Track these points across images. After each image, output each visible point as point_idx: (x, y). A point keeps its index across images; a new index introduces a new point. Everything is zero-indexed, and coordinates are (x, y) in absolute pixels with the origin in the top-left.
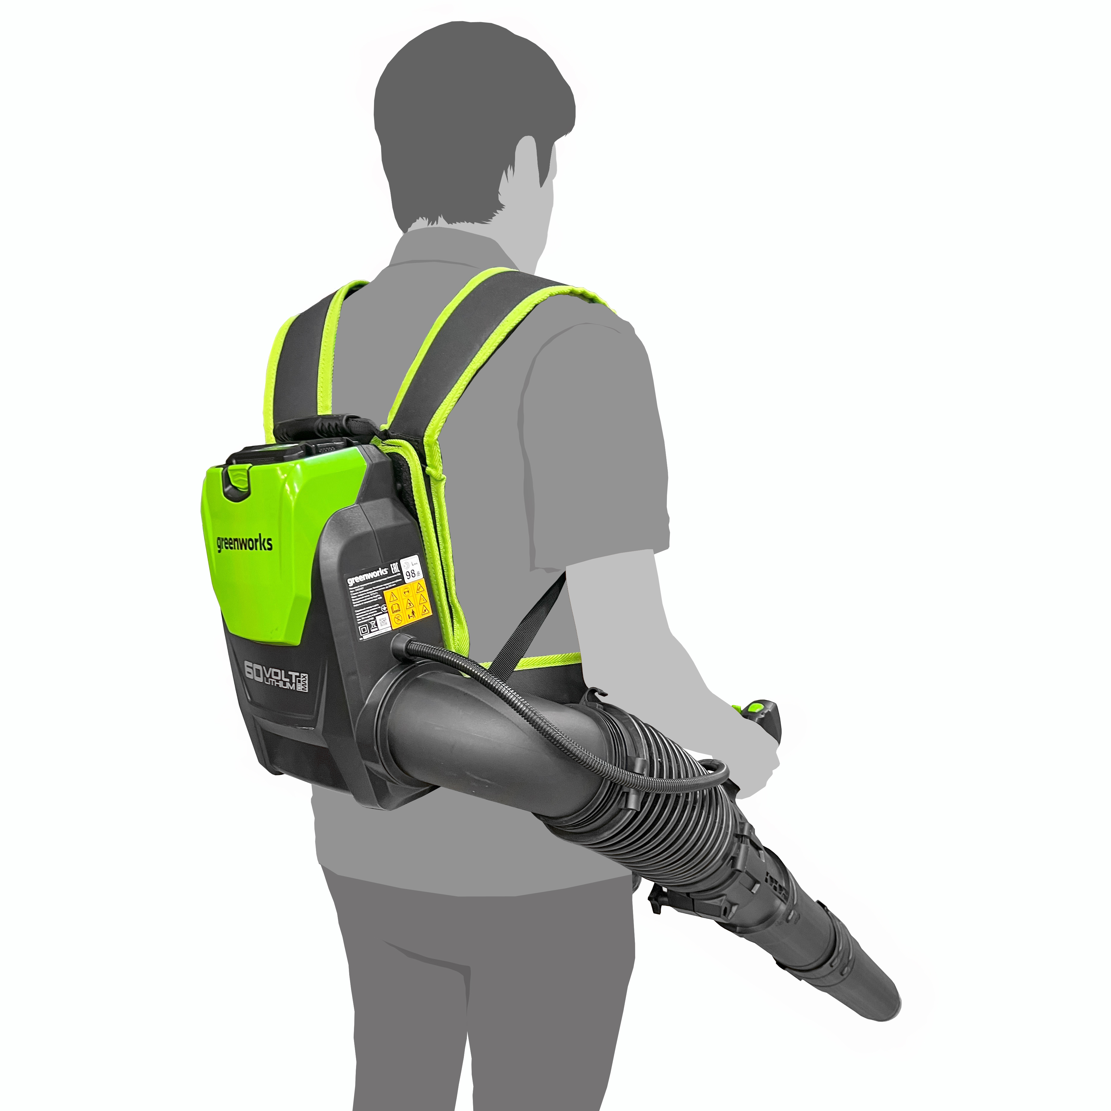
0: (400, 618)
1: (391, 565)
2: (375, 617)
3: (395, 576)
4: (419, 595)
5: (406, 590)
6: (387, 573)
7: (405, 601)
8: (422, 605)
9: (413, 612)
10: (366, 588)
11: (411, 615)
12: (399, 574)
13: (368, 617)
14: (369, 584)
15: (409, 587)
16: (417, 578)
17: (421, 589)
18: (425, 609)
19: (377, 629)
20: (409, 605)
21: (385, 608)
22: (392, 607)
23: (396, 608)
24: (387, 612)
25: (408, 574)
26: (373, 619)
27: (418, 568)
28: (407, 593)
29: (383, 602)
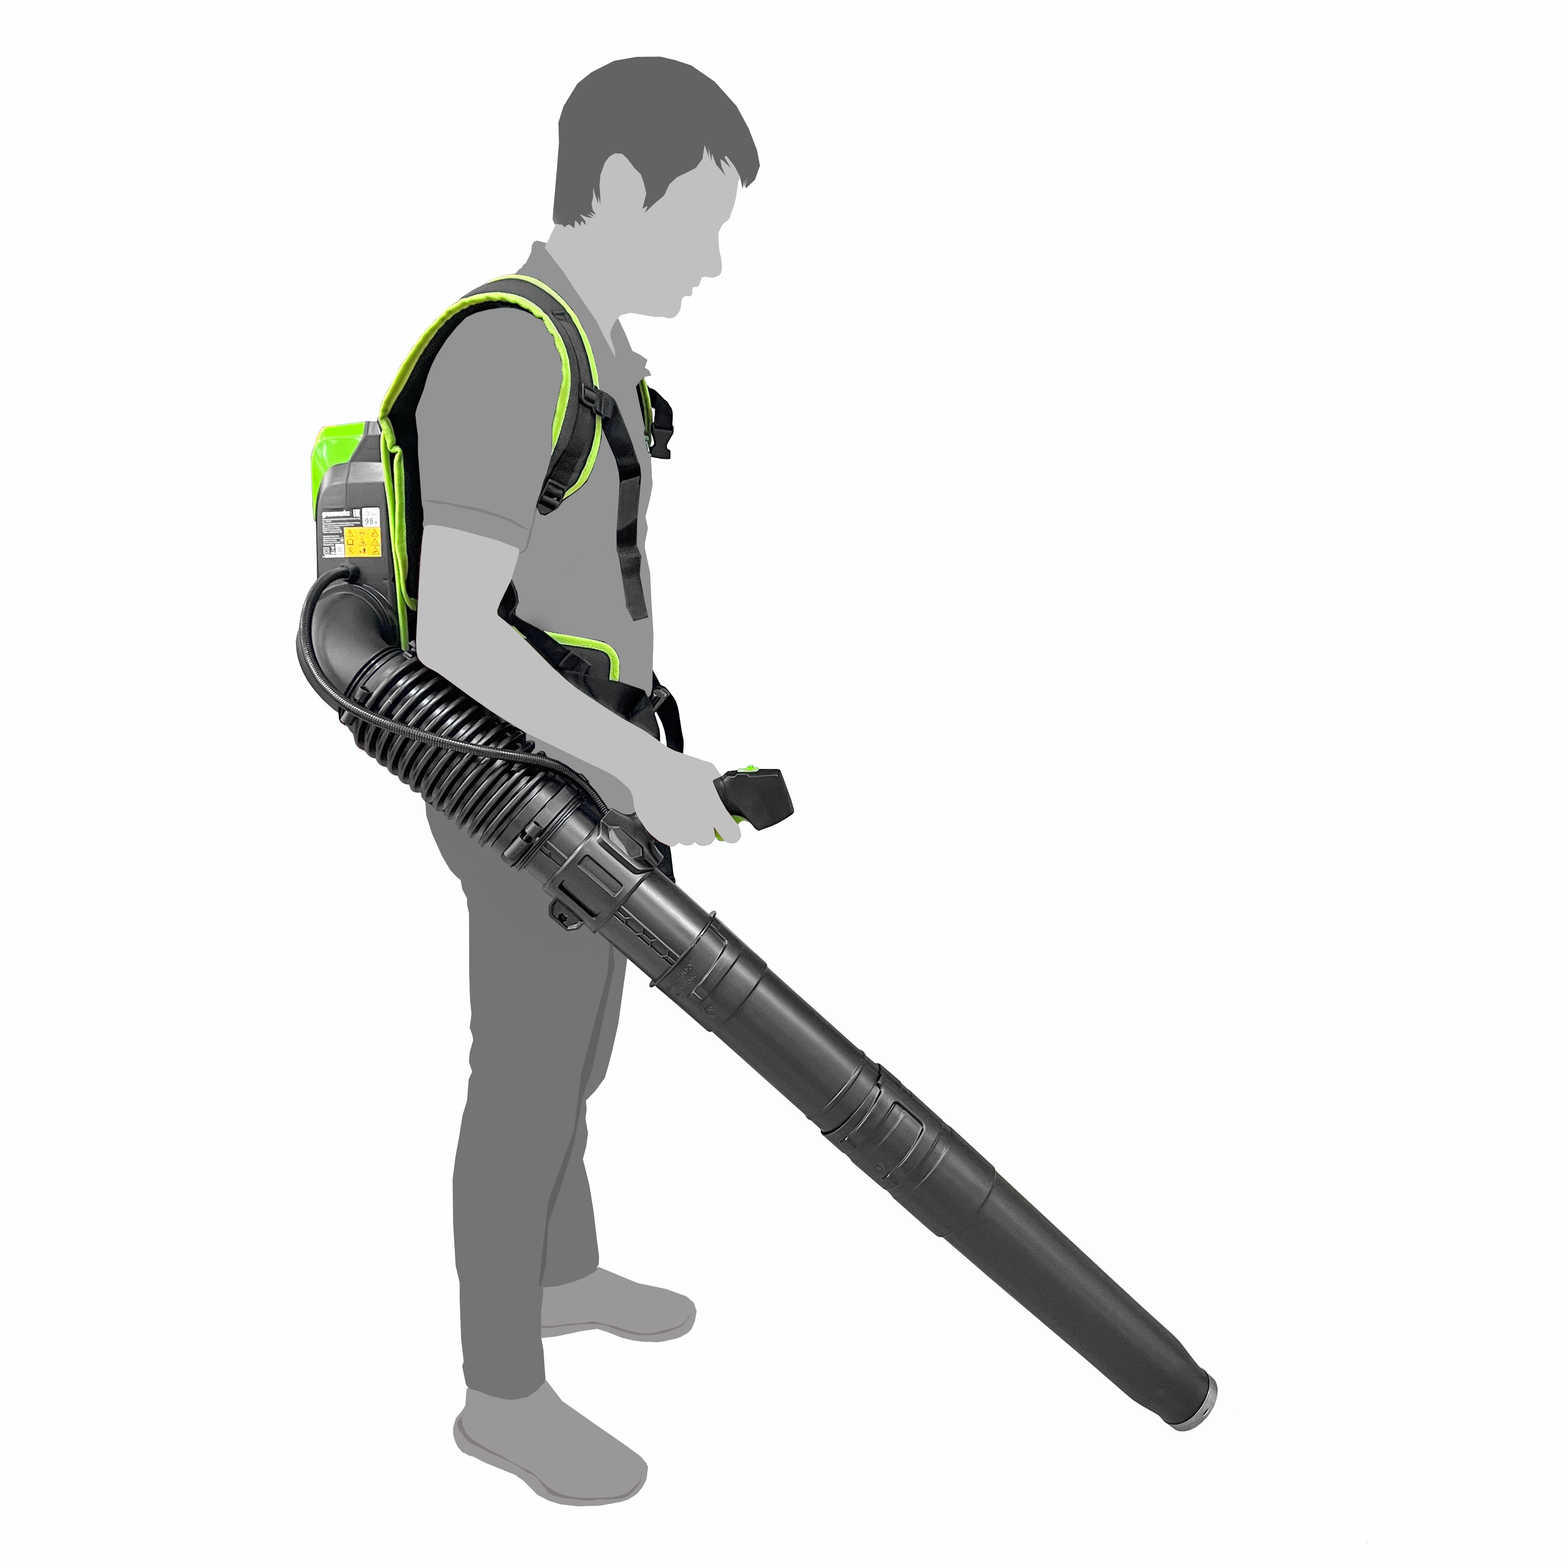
0: (352, 551)
1: (354, 510)
2: (334, 544)
3: (356, 519)
4: (373, 538)
5: (362, 532)
6: (349, 515)
7: (359, 540)
8: (373, 547)
9: (364, 550)
10: (333, 522)
11: (362, 550)
12: (359, 519)
13: (331, 543)
14: (336, 520)
15: (366, 530)
16: (374, 525)
17: (376, 535)
18: (375, 550)
19: (334, 553)
20: (362, 543)
21: (342, 540)
22: (347, 541)
23: (350, 542)
24: (344, 543)
25: (367, 520)
26: (333, 545)
27: (377, 518)
28: (362, 534)
29: (342, 535)
